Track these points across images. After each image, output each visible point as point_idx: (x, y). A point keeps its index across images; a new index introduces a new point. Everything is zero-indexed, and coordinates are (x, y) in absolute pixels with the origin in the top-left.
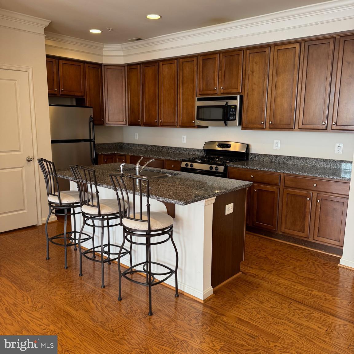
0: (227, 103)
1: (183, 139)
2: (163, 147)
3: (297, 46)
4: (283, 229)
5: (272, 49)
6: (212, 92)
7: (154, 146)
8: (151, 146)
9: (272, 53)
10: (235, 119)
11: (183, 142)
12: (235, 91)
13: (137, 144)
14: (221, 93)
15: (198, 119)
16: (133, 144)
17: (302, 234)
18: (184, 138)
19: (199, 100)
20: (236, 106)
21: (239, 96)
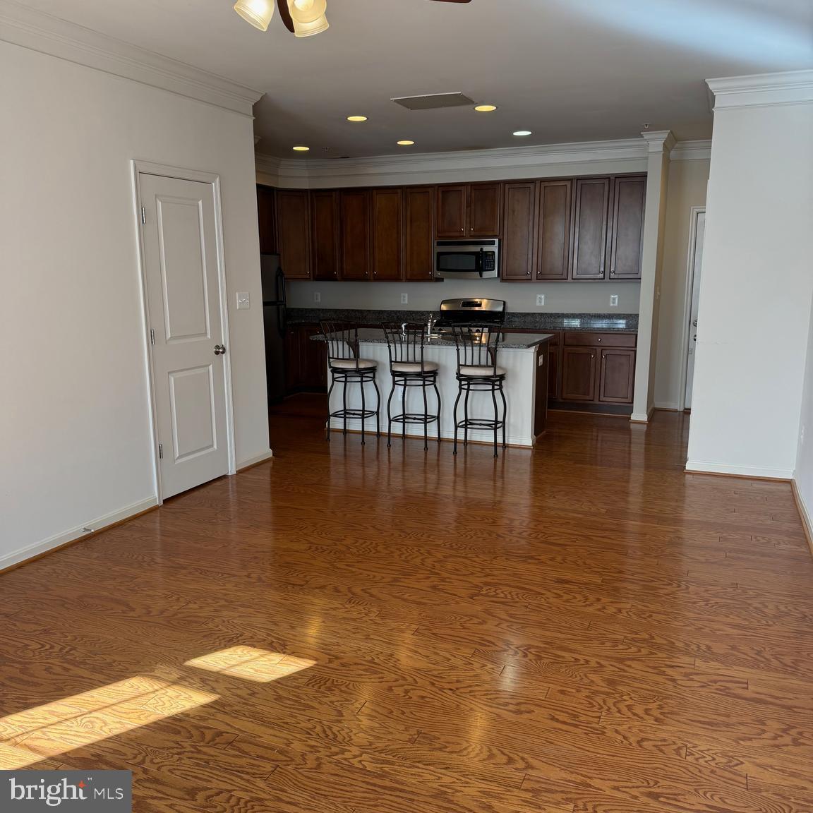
0: (482, 249)
1: (402, 298)
2: (369, 311)
3: (568, 184)
4: (565, 396)
5: (538, 185)
6: (457, 234)
7: (353, 310)
8: (347, 310)
9: (537, 190)
10: (494, 269)
11: (402, 302)
12: (491, 234)
13: (319, 310)
14: (471, 236)
15: (439, 269)
16: (312, 310)
17: (587, 398)
18: (404, 297)
19: (439, 244)
20: (494, 252)
21: (497, 240)
